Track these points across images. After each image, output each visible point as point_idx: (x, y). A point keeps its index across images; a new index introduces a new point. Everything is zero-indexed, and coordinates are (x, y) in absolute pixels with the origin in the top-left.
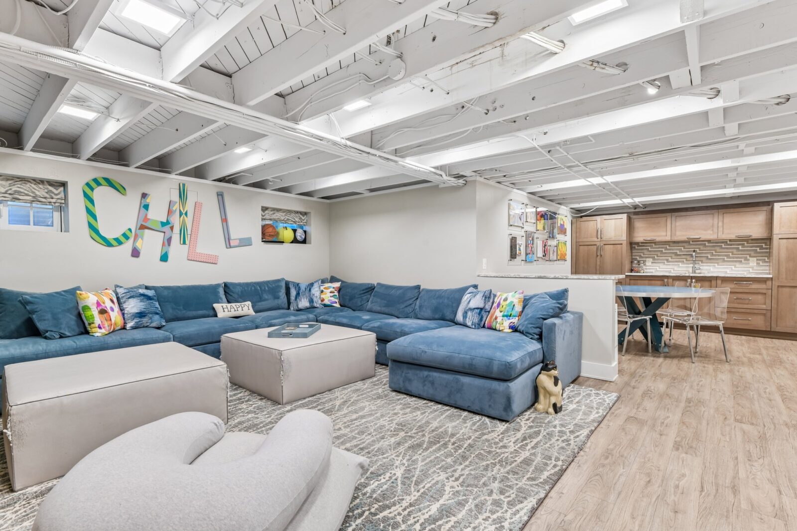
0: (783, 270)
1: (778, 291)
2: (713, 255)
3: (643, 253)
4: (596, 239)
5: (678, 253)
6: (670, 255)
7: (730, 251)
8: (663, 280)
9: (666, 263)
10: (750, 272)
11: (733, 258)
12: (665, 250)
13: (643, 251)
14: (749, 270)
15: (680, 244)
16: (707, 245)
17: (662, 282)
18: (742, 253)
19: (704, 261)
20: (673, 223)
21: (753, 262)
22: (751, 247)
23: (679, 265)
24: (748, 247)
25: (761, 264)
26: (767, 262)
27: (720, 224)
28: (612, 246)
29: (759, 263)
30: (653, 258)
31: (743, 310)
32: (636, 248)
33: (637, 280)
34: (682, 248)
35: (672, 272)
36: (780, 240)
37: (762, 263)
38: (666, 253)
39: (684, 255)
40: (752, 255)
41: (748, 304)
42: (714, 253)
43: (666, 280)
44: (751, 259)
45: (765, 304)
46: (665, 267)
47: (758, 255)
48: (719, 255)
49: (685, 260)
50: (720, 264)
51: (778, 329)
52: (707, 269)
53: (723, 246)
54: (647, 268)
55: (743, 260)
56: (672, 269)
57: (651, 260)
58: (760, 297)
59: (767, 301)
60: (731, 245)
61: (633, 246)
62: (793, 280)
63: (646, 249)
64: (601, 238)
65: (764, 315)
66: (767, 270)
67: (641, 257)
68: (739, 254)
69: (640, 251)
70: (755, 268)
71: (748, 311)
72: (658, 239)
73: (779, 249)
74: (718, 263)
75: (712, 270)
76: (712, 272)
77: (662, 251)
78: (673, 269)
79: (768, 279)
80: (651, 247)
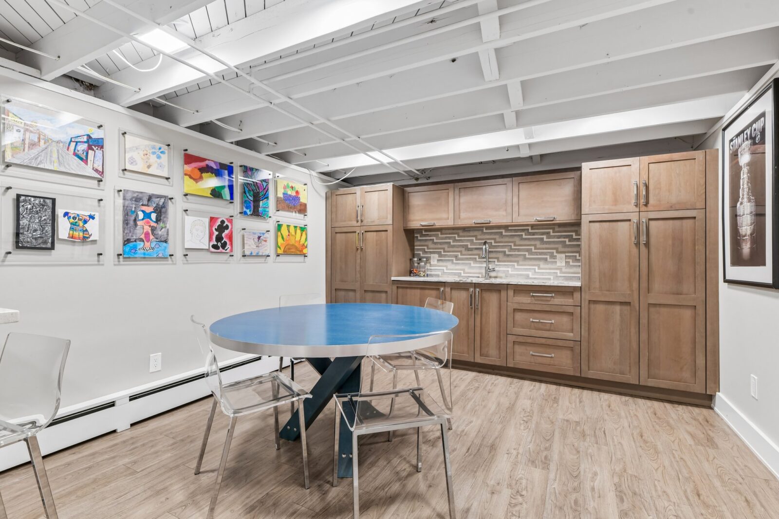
0: (596, 274)
1: (589, 309)
2: (511, 250)
3: (427, 246)
4: (354, 223)
5: (469, 247)
6: (459, 249)
7: (532, 243)
8: (439, 289)
9: (455, 261)
10: (557, 277)
11: (536, 253)
12: (453, 242)
13: (426, 243)
14: (556, 273)
15: (472, 233)
16: (504, 234)
17: (438, 292)
18: (547, 246)
19: (500, 259)
20: (457, 197)
21: (561, 260)
22: (559, 237)
23: (470, 264)
24: (554, 237)
25: (571, 264)
26: (578, 261)
27: (515, 200)
28: (375, 233)
29: (569, 262)
30: (439, 253)
31: (543, 341)
32: (419, 238)
33: (407, 288)
34: (474, 238)
35: (462, 275)
36: (592, 224)
37: (573, 262)
38: (454, 246)
39: (476, 249)
40: (559, 250)
41: (549, 330)
42: (513, 247)
43: (442, 289)
44: (558, 256)
45: (572, 331)
46: (453, 267)
47: (566, 249)
48: (519, 250)
49: (477, 257)
50: (521, 263)
51: (592, 374)
52: (504, 270)
53: (524, 237)
54: (432, 268)
55: (548, 257)
56: (461, 270)
57: (436, 256)
58: (565, 319)
59: (575, 327)
60: (534, 234)
61: (416, 235)
62: (609, 291)
63: (431, 240)
64: (362, 221)
65: (571, 349)
66: (578, 273)
67: (425, 252)
68: (543, 249)
69: (439, 246)
70: (564, 270)
71: (549, 342)
72: (439, 224)
73: (590, 239)
74: (517, 262)
75: (510, 272)
76: (512, 276)
77: (450, 242)
78: (464, 270)
79: (575, 289)
80: (436, 236)
